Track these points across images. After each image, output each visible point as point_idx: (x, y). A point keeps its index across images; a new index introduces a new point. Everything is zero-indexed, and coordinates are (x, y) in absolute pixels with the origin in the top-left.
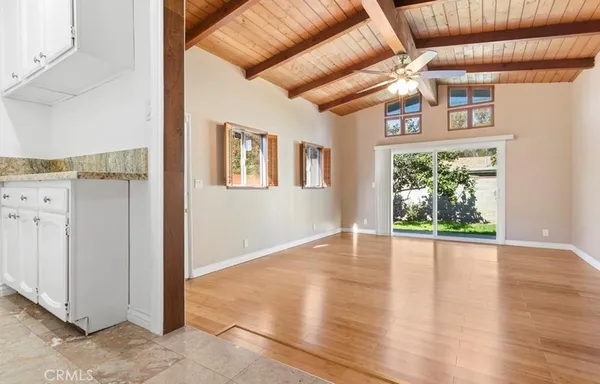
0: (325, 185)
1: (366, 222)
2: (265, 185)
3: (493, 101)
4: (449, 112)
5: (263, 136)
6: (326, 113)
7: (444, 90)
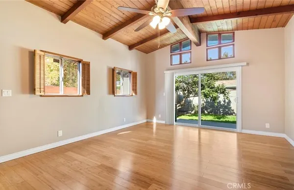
0: (134, 94)
1: (160, 116)
2: (81, 94)
3: (234, 41)
4: (207, 49)
5: (80, 62)
6: (134, 51)
7: (204, 36)
